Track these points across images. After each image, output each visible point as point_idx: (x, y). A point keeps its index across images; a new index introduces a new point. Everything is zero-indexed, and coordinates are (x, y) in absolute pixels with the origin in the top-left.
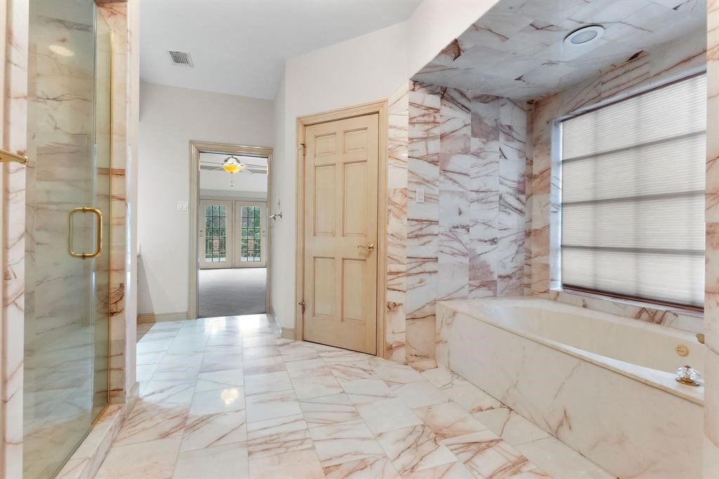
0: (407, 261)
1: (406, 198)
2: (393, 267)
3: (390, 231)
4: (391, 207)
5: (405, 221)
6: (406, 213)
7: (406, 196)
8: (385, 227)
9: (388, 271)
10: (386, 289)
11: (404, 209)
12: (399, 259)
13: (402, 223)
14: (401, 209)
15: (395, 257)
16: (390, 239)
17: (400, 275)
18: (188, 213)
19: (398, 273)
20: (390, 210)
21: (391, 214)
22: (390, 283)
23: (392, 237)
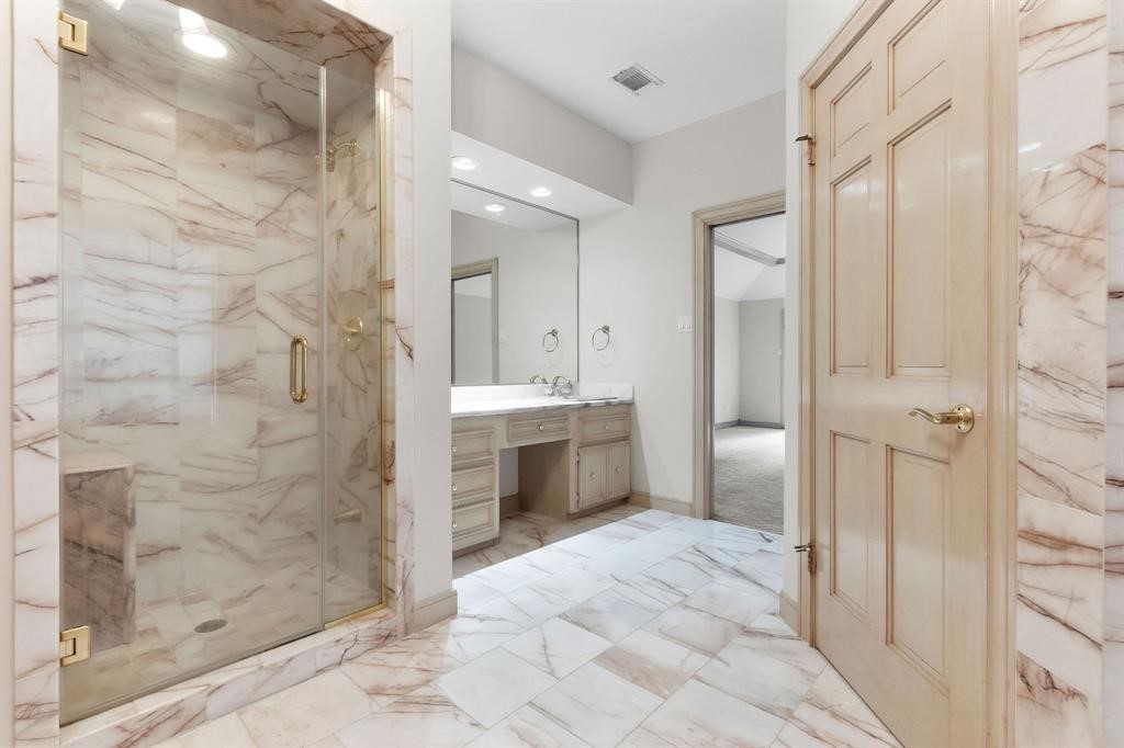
0: (1102, 496)
1: (1103, 190)
2: (1042, 512)
3: (1027, 354)
4: (1030, 251)
5: (1097, 303)
6: (1099, 265)
7: (1100, 181)
8: (1010, 340)
9: (1022, 525)
10: (1012, 596)
11: (1092, 247)
12: (1074, 484)
13: (1081, 314)
14: (1075, 251)
15: (1045, 469)
16: (1028, 391)
17: (1072, 556)
18: (690, 337)
19: (1063, 544)
20: (1026, 267)
21: (1032, 281)
22: (1028, 576)
23: (1036, 379)
